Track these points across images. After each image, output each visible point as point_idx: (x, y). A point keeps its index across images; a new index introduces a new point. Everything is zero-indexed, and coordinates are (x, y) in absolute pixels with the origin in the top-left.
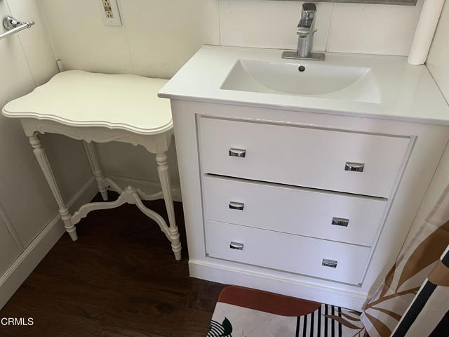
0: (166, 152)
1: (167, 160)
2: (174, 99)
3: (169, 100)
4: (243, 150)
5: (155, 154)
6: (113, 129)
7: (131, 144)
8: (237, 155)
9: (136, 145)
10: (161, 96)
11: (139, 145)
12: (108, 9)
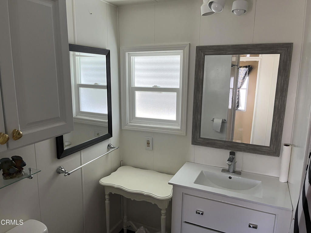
0: (166, 209)
1: (166, 213)
2: (174, 185)
3: (172, 186)
4: (202, 212)
5: (161, 209)
6: (146, 195)
7: (151, 203)
8: (199, 213)
9: (154, 204)
10: (169, 183)
11: (155, 204)
12: (148, 144)
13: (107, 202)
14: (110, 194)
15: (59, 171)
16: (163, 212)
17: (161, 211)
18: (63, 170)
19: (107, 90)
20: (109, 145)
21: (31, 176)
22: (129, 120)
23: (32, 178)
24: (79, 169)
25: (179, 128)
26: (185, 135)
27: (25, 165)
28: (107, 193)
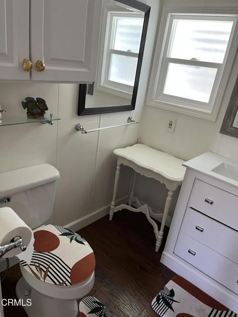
0: (174, 191)
1: (173, 195)
2: (188, 168)
3: (186, 168)
4: (212, 201)
5: (169, 190)
6: (156, 173)
7: (160, 182)
8: (208, 202)
10: (183, 165)
11: (163, 184)
12: (171, 125)
13: (117, 172)
14: (122, 165)
15: (77, 128)
16: (170, 193)
17: (168, 192)
18: (81, 127)
19: (137, 59)
20: (129, 118)
21: (51, 122)
22: (156, 96)
23: (52, 124)
24: (97, 130)
25: (210, 112)
26: (215, 121)
27: (47, 109)
28: (119, 163)
